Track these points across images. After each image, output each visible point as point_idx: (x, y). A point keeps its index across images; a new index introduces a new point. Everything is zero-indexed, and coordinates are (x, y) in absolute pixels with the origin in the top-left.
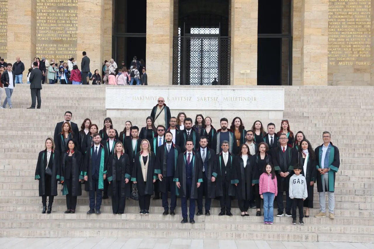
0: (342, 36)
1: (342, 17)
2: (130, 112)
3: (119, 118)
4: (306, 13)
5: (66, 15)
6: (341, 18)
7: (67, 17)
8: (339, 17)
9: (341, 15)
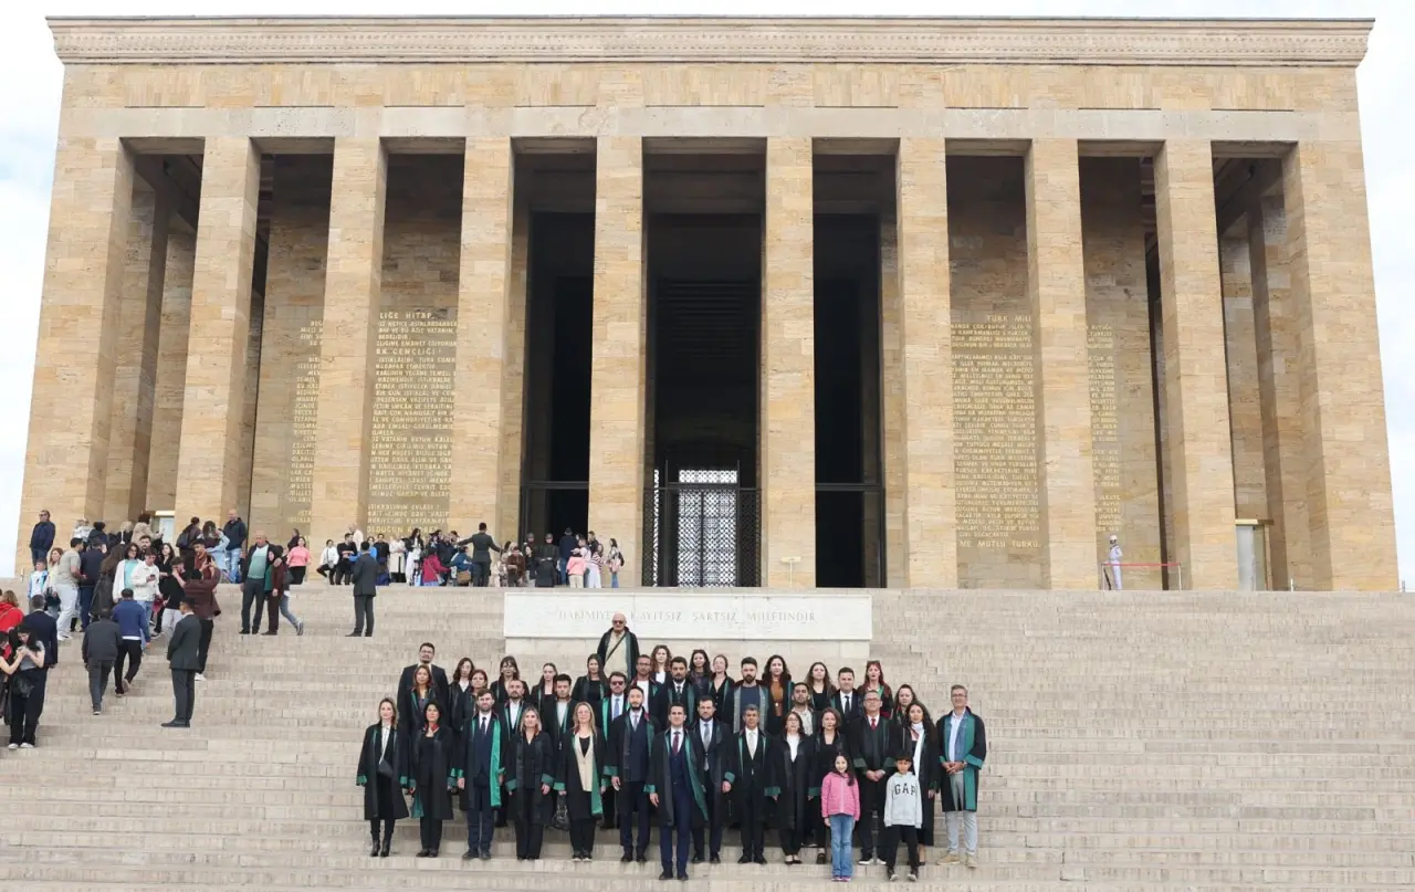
0: (983, 489)
1: (981, 451)
2: (555, 642)
3: (531, 657)
4: (909, 444)
5: (429, 446)
6: (978, 455)
7: (432, 450)
8: (976, 451)
9: (978, 448)
